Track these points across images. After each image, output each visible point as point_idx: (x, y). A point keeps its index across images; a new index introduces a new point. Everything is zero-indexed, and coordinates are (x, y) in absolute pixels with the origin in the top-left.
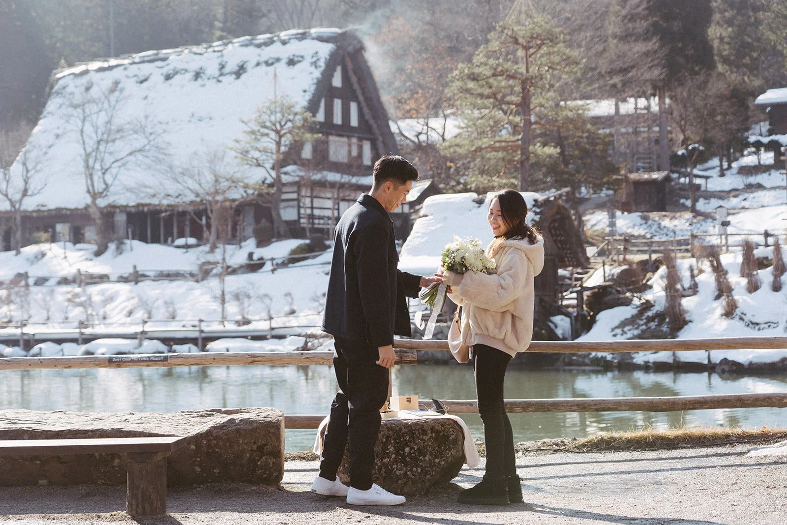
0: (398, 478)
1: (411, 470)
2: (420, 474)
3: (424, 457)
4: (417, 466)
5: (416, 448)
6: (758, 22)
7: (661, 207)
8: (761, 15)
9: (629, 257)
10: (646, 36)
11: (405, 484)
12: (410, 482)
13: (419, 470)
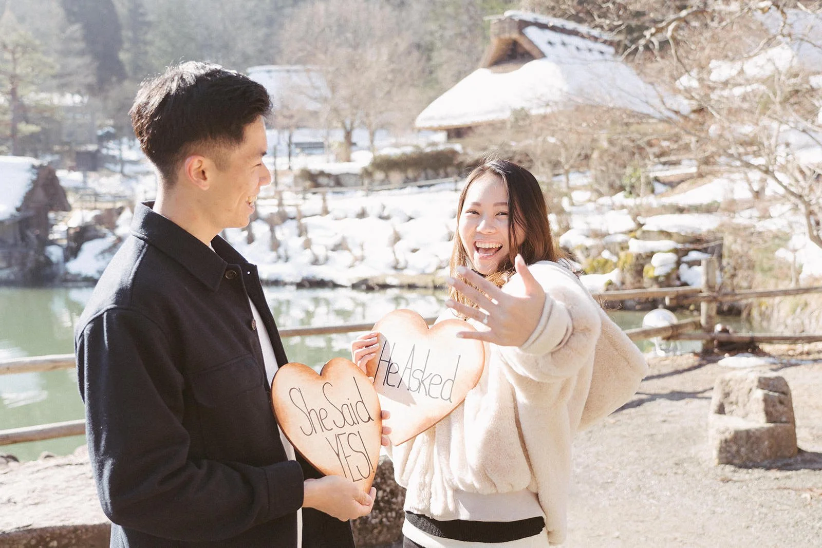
0: (374, 527)
1: (387, 517)
2: (395, 518)
3: (397, 497)
4: (391, 510)
5: (388, 489)
6: (146, 53)
7: (94, 168)
8: (148, 48)
9: (98, 205)
10: (82, 53)
11: (380, 533)
12: (385, 530)
13: (394, 514)
